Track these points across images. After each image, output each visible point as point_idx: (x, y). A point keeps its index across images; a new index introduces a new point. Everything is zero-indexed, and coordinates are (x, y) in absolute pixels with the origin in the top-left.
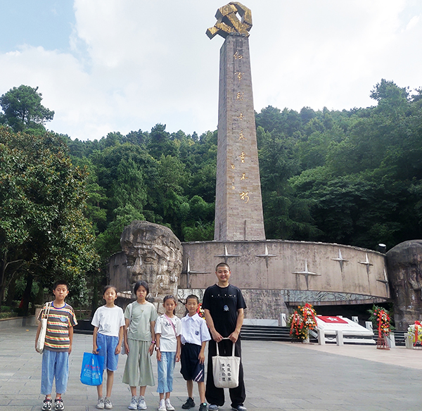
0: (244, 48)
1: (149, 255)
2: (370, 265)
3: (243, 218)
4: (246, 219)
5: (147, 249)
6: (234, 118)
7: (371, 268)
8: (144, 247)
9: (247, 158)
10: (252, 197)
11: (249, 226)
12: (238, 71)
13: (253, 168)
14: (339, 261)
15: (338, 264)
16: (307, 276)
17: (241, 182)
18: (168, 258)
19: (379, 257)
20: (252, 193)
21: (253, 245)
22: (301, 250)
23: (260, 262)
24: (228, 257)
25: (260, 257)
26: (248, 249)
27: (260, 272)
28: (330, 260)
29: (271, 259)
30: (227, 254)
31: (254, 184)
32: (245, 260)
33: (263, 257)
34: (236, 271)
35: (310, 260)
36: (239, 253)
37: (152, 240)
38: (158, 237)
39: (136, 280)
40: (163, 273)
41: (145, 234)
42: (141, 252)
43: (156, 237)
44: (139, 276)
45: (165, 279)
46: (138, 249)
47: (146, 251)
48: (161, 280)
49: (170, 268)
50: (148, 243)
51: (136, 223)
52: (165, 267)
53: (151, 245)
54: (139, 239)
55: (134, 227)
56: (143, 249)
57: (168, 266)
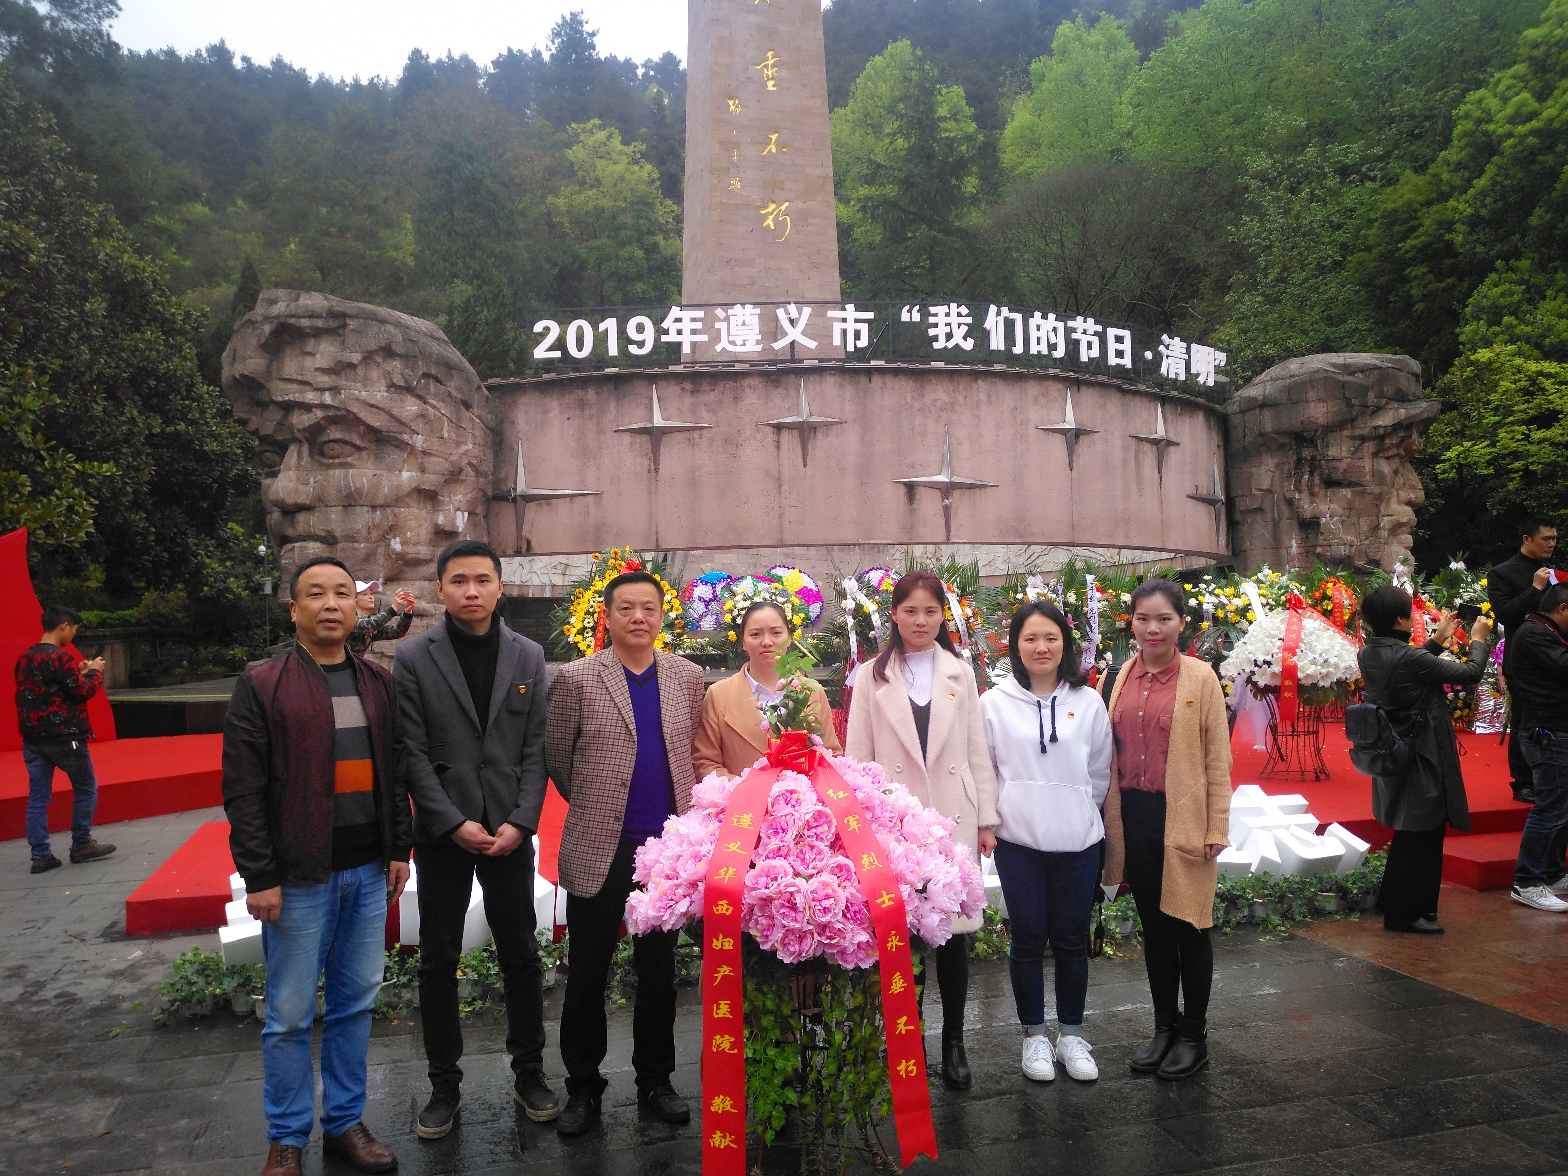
1: (335, 433)
2: (1170, 443)
5: (324, 406)
7: (1173, 456)
8: (311, 397)
9: (785, 73)
10: (801, 218)
13: (808, 112)
14: (1064, 432)
15: (1058, 444)
16: (947, 489)
17: (766, 162)
18: (419, 441)
20: (800, 205)
21: (754, 381)
22: (929, 398)
23: (778, 446)
24: (665, 431)
25: (779, 428)
26: (736, 399)
27: (779, 482)
28: (1032, 431)
29: (819, 435)
30: (658, 421)
31: (810, 171)
32: (727, 441)
33: (791, 427)
34: (693, 482)
35: (961, 432)
36: (704, 413)
37: (341, 368)
38: (368, 357)
39: (290, 532)
40: (398, 500)
41: (310, 345)
42: (300, 420)
43: (356, 358)
44: (301, 517)
45: (413, 524)
46: (288, 407)
47: (319, 413)
48: (393, 529)
49: (430, 481)
50: (325, 380)
51: (272, 302)
52: (405, 475)
53: (335, 390)
54: (291, 366)
55: (267, 319)
56: (307, 408)
57: (423, 470)
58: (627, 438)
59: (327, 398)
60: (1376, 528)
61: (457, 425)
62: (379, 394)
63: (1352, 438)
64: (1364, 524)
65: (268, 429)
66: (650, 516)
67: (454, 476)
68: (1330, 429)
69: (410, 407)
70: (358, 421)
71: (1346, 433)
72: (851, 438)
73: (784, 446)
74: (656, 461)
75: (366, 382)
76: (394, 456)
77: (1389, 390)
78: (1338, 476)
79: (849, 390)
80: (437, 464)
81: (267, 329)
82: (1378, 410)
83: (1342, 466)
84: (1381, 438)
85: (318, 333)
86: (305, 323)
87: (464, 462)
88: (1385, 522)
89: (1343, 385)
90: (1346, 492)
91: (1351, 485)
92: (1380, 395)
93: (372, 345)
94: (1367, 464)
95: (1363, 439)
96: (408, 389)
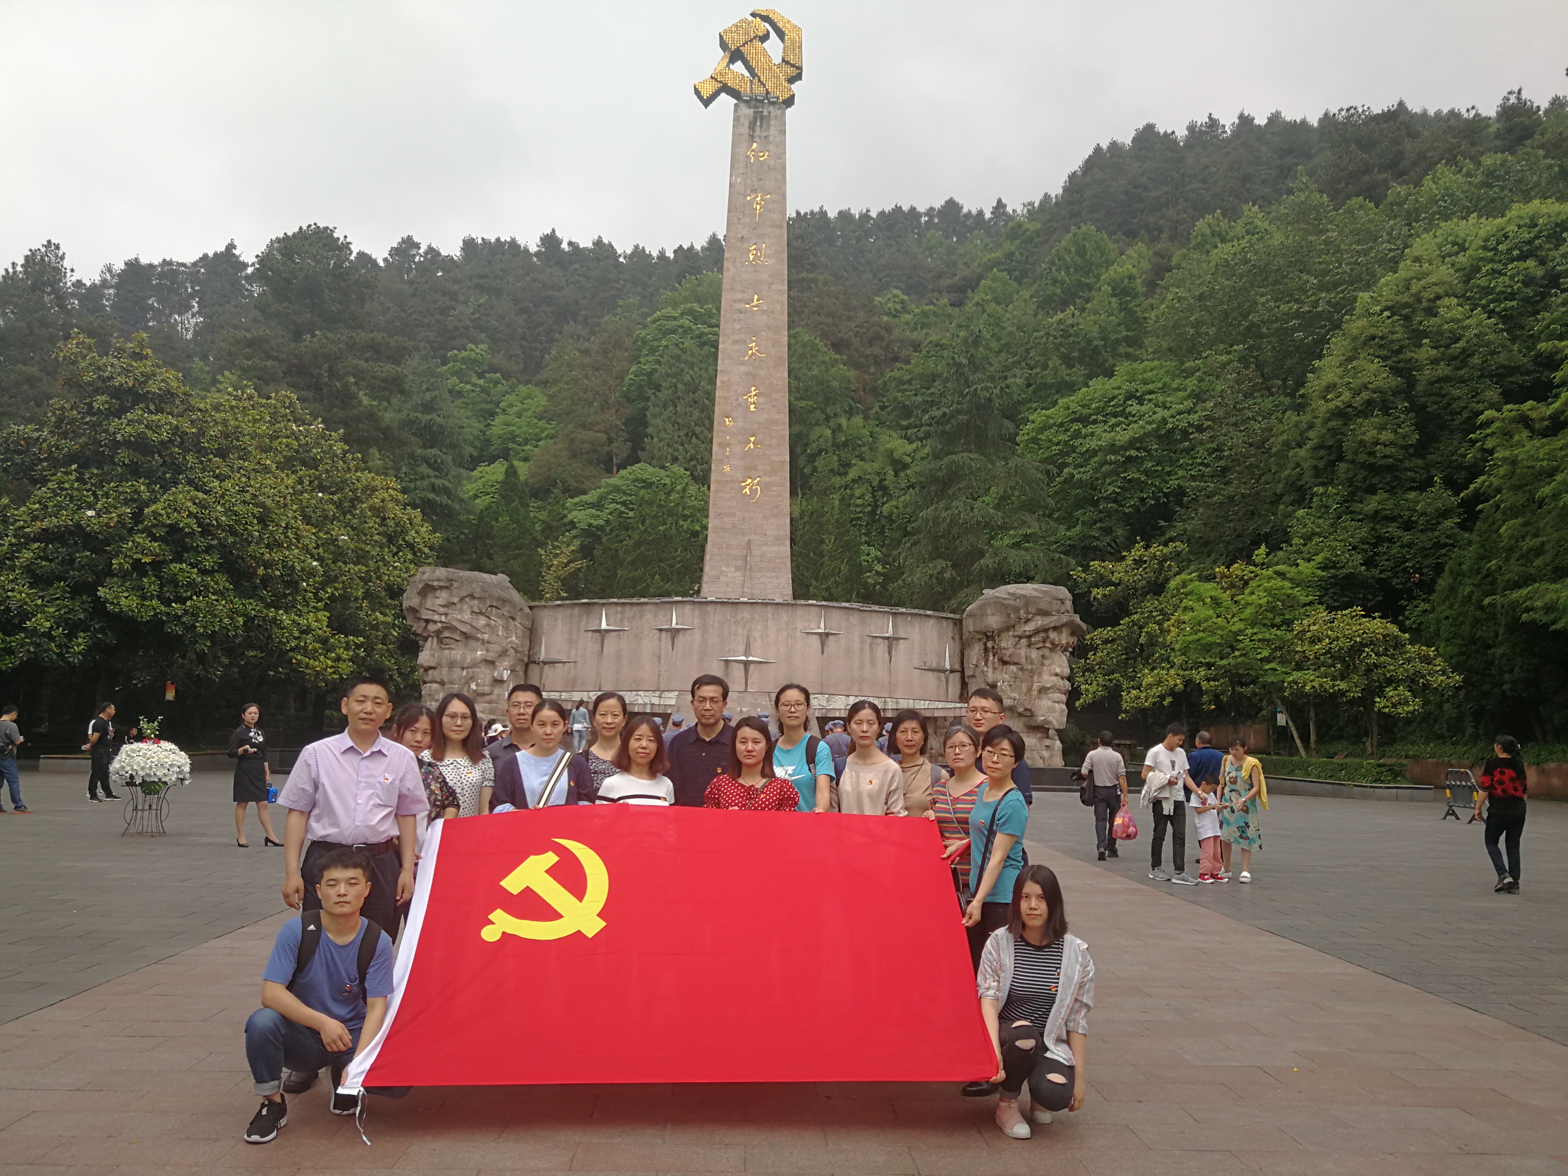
0: (773, 131)
1: (447, 634)
2: (899, 639)
3: (744, 535)
4: (752, 537)
5: (441, 622)
6: (738, 306)
7: (903, 646)
8: (436, 618)
9: (762, 400)
10: (766, 487)
11: (754, 553)
12: (754, 191)
13: (775, 422)
14: (818, 634)
17: (747, 454)
18: (486, 637)
19: (932, 622)
20: (767, 479)
21: (650, 607)
22: (739, 617)
23: (660, 640)
24: (607, 631)
25: (661, 630)
26: (641, 617)
27: (659, 658)
28: (798, 633)
29: (681, 634)
30: (604, 626)
31: (774, 458)
32: (636, 636)
33: (667, 630)
34: (618, 658)
35: (756, 634)
36: (626, 623)
37: (449, 605)
38: (462, 599)
39: (426, 679)
40: (475, 665)
41: (438, 593)
42: (432, 627)
43: (456, 600)
44: (431, 672)
45: (482, 676)
46: (427, 621)
47: (440, 625)
48: (472, 679)
49: (491, 656)
50: (442, 610)
51: (423, 573)
52: (479, 653)
53: (446, 615)
54: (429, 602)
55: (421, 581)
56: (435, 622)
57: (488, 651)
58: (590, 634)
59: (443, 618)
60: (1030, 689)
61: (506, 628)
62: (467, 616)
63: (1015, 636)
64: (1024, 687)
65: (419, 631)
66: (598, 674)
67: (504, 653)
68: (1001, 632)
69: (482, 621)
70: (457, 629)
71: (1011, 633)
72: (697, 636)
73: (663, 640)
74: (602, 647)
75: (461, 611)
76: (473, 644)
77: (1032, 609)
78: (1006, 658)
79: (697, 612)
80: (496, 648)
81: (420, 586)
82: (1027, 621)
83: (1008, 653)
84: (1029, 637)
85: (441, 588)
86: (436, 583)
87: (509, 646)
88: (1036, 686)
89: (1006, 607)
90: (1013, 668)
91: (1015, 664)
92: (1027, 613)
93: (464, 594)
94: (1023, 652)
95: (1020, 637)
96: (481, 613)
